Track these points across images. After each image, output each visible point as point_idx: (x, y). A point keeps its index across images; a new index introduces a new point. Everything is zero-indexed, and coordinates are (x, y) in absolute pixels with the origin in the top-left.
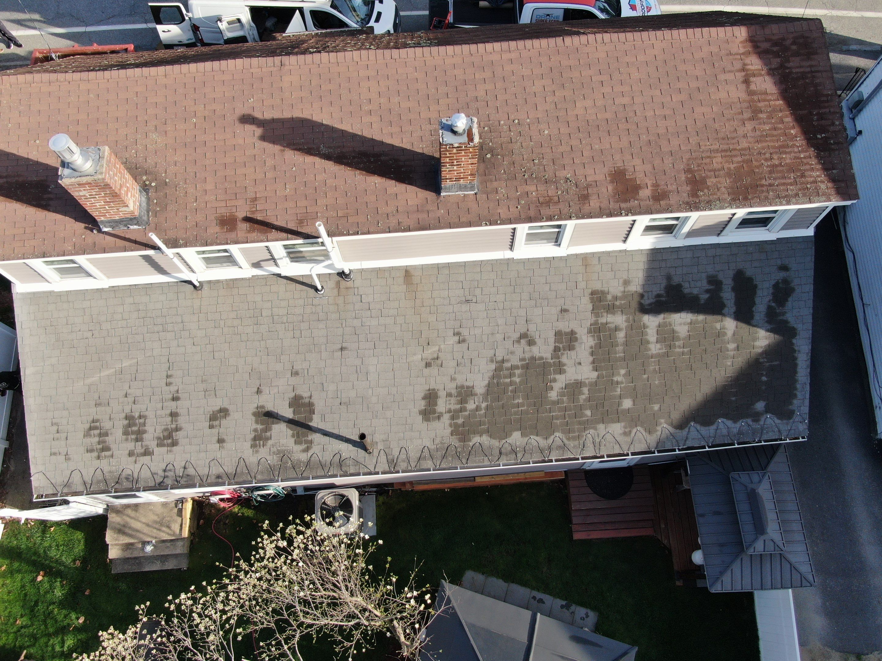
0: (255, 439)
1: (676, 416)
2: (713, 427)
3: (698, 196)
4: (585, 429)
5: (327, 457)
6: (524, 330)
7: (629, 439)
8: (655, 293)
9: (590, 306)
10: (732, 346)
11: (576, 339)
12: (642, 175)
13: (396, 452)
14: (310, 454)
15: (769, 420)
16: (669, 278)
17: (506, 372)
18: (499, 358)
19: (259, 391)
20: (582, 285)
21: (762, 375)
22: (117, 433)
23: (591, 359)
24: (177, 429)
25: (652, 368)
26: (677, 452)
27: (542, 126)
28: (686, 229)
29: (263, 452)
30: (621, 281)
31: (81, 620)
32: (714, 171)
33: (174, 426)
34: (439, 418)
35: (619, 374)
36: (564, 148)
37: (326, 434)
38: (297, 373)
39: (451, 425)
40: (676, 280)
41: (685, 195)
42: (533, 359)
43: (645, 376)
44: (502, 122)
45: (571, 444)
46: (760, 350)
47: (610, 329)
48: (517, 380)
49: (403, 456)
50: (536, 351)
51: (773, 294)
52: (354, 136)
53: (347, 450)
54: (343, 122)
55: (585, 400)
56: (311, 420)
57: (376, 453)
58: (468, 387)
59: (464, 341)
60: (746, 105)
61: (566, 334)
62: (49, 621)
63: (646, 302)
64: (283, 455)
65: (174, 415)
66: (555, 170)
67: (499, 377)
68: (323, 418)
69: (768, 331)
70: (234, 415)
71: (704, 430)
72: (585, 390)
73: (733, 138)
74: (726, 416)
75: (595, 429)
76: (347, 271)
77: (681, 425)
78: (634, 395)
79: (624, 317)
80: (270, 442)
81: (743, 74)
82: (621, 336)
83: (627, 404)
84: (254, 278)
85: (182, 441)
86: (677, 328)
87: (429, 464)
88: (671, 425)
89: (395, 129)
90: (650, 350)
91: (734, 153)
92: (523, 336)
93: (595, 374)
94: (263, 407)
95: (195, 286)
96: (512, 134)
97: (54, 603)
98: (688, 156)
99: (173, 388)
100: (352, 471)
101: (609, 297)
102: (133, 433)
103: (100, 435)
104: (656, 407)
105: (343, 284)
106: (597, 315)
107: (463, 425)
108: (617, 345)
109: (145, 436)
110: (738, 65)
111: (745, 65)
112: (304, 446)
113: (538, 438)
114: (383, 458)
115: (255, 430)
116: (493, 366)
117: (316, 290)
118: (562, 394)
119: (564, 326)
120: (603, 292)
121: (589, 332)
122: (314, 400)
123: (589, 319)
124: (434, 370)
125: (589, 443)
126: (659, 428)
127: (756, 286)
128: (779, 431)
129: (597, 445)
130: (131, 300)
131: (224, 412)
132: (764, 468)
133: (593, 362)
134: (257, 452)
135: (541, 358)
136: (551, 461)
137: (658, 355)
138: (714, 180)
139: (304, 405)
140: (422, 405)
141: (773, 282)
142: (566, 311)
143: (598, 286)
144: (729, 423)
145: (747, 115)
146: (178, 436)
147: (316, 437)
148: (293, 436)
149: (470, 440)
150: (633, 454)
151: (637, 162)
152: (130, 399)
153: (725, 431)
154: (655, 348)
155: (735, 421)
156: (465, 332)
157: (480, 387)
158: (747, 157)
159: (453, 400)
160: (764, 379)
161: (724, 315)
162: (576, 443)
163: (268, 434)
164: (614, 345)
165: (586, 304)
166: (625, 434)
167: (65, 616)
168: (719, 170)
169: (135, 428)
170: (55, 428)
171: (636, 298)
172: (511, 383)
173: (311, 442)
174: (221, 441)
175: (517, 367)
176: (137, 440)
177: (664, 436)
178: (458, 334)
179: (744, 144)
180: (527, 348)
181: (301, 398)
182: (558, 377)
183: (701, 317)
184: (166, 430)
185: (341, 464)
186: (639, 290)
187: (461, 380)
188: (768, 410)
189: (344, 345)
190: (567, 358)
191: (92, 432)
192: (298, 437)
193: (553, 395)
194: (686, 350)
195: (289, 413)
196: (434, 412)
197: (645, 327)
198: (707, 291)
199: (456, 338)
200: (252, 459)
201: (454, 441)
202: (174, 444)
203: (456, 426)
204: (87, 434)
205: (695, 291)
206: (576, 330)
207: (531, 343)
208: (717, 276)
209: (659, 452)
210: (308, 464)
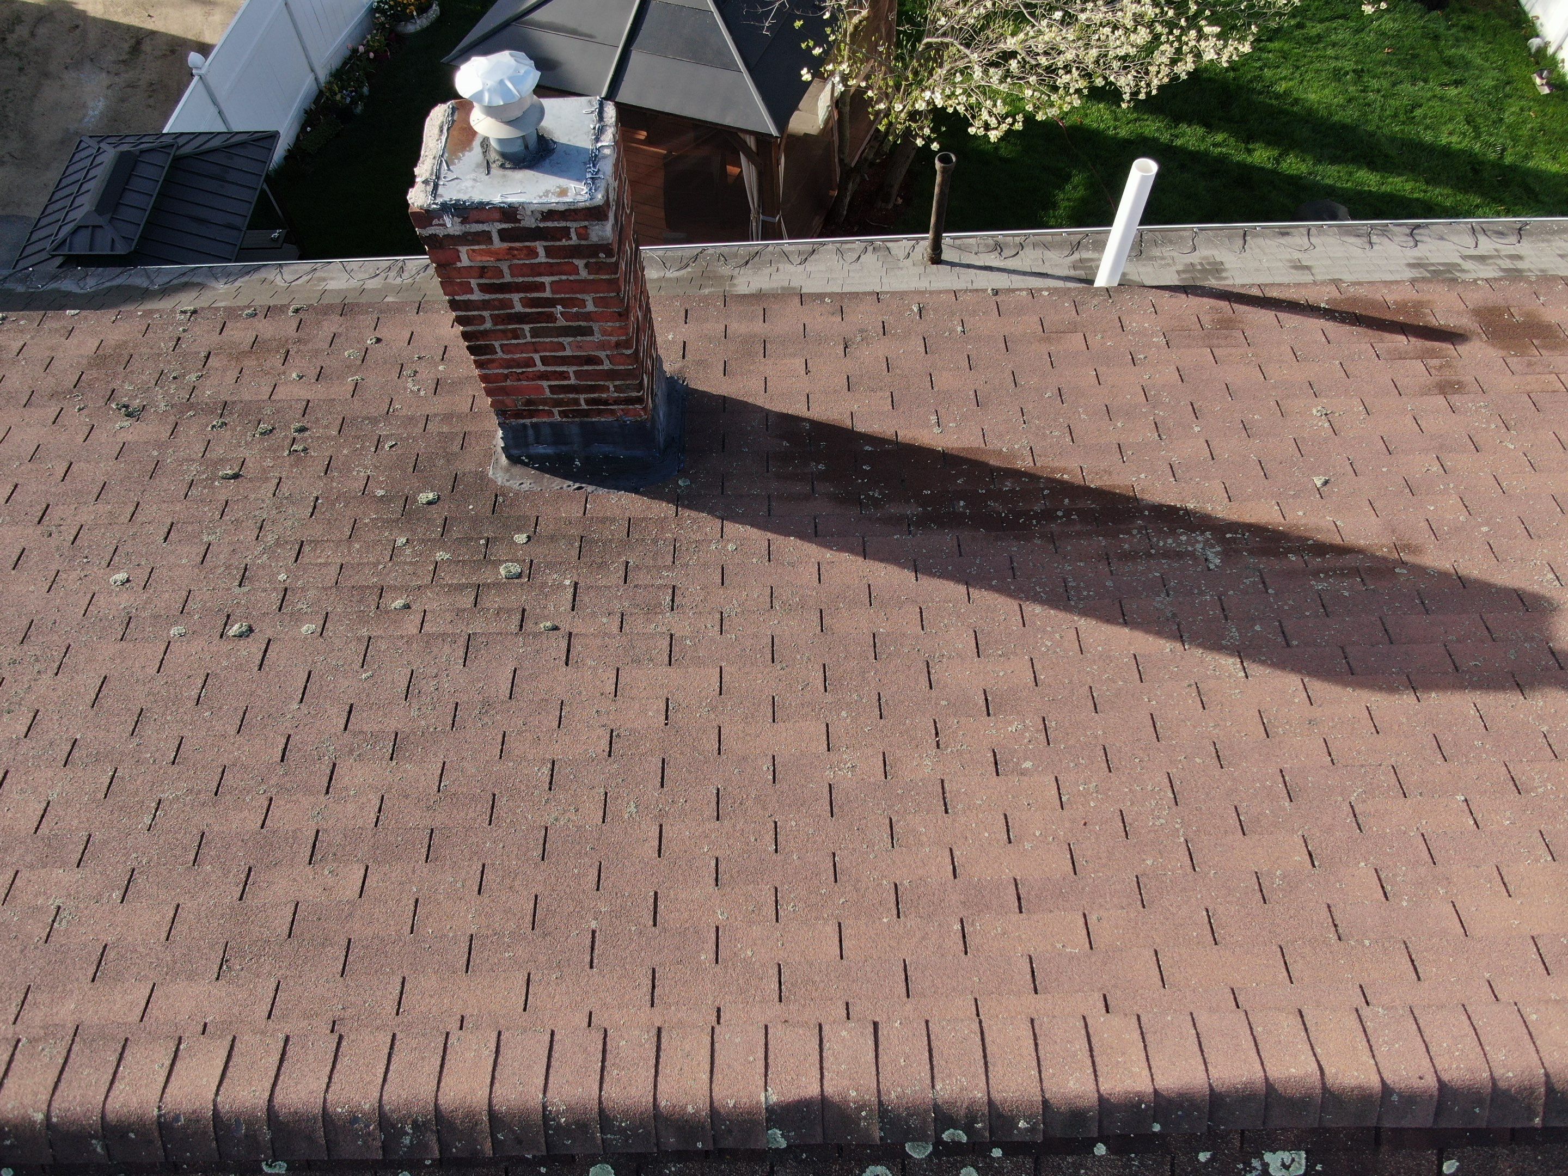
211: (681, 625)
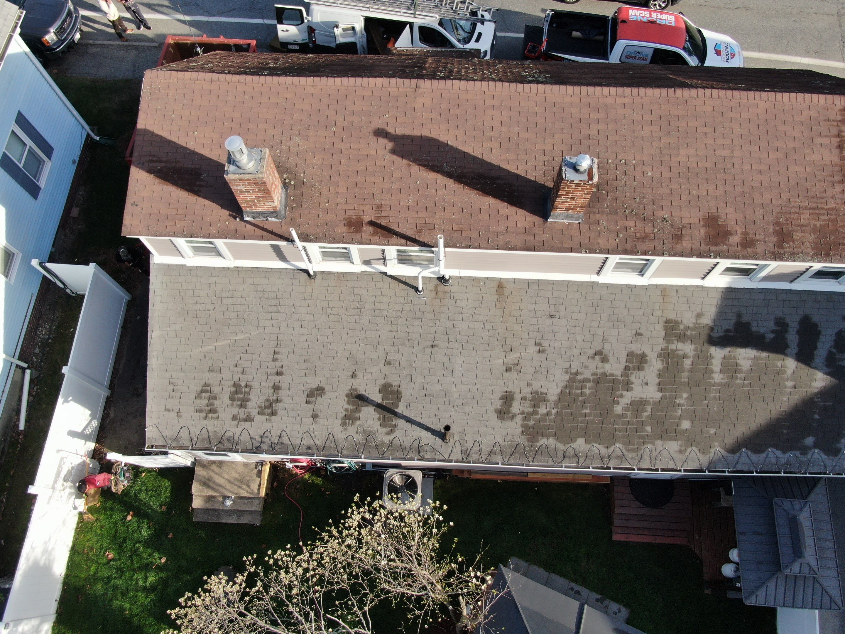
0: (345, 418)
1: (730, 441)
2: (764, 455)
3: (783, 248)
4: (644, 443)
5: (407, 441)
6: (599, 348)
7: (683, 457)
8: (724, 328)
9: (663, 333)
10: (790, 384)
11: (646, 362)
12: (733, 222)
13: (470, 445)
14: (392, 437)
15: (817, 454)
16: (739, 315)
17: (579, 384)
18: (574, 371)
19: (354, 376)
20: (658, 313)
21: (815, 413)
22: (225, 398)
23: (657, 380)
24: (278, 401)
25: (712, 395)
26: (727, 474)
27: (646, 168)
28: (763, 274)
29: (351, 431)
30: (694, 314)
31: (163, 560)
32: (801, 226)
33: (275, 398)
34: (512, 418)
35: (681, 397)
36: (665, 191)
37: (409, 420)
38: (389, 363)
39: (522, 426)
40: (746, 318)
41: (772, 245)
42: (604, 374)
43: (706, 402)
44: (610, 161)
45: (629, 455)
46: (816, 391)
47: (678, 356)
48: (587, 392)
49: (476, 449)
50: (608, 368)
51: (835, 340)
52: (474, 159)
53: (426, 437)
54: (467, 145)
55: (647, 417)
56: (397, 407)
57: (451, 443)
58: (542, 393)
59: (543, 351)
60: (837, 168)
61: (638, 355)
62: (134, 557)
63: (715, 335)
64: (369, 435)
65: (276, 388)
66: (654, 209)
67: (571, 387)
68: (408, 406)
69: (825, 373)
70: (329, 395)
71: (754, 457)
72: (649, 408)
73: (822, 198)
74: (776, 446)
75: (653, 444)
76: (447, 277)
77: (734, 450)
78: (693, 417)
79: (693, 347)
80: (358, 422)
81: (838, 140)
82: (688, 362)
83: (686, 425)
84: (363, 273)
85: (281, 412)
86: (741, 362)
87: (498, 458)
88: (724, 448)
89: (512, 156)
90: (713, 378)
91: (821, 211)
92: (598, 353)
93: (660, 395)
94: (355, 390)
95: (309, 275)
96: (618, 172)
97: (140, 542)
98: (778, 209)
99: (278, 364)
100: (428, 457)
101: (682, 327)
102: (238, 399)
103: (210, 398)
104: (712, 431)
105: (442, 288)
106: (668, 342)
107: (533, 427)
108: (683, 371)
109: (248, 403)
110: (834, 131)
111: (840, 131)
112: (388, 429)
113: (599, 446)
114: (458, 448)
115: (347, 410)
116: (567, 377)
117: (417, 290)
118: (626, 409)
119: (636, 348)
120: (676, 322)
121: (659, 356)
122: (402, 389)
123: (659, 344)
124: (513, 375)
125: (646, 458)
126: (712, 450)
127: (819, 333)
128: (825, 466)
129: (653, 459)
130: (251, 281)
131: (320, 391)
132: (805, 497)
133: (659, 384)
134: (346, 429)
135: (612, 375)
136: (609, 468)
137: (720, 384)
138: (799, 234)
139: (392, 392)
140: (498, 404)
141: (836, 330)
142: (640, 335)
143: (672, 316)
144: (779, 453)
145: (837, 178)
146: (278, 407)
147: (400, 423)
148: (379, 419)
149: (538, 441)
150: (685, 471)
151: (730, 210)
152: (240, 369)
153: (773, 460)
154: (718, 378)
155: (784, 452)
156: (545, 343)
157: (553, 393)
158: (833, 217)
159: (527, 403)
160: (816, 417)
161: (786, 355)
162: (635, 454)
163: (357, 415)
164: (680, 370)
165: (659, 331)
166: (680, 452)
167: (150, 555)
168: (806, 226)
169: (240, 396)
170: (171, 387)
171: (706, 331)
172: (582, 394)
173: (395, 426)
174: (315, 416)
175: (589, 380)
176: (241, 406)
177: (716, 457)
178: (539, 344)
179: (831, 204)
180: (600, 364)
181: (391, 386)
182: (625, 393)
183: (764, 354)
184: (267, 400)
185: (419, 449)
186: (710, 323)
187: (536, 386)
188: (816, 445)
189: (435, 343)
190: (635, 378)
191: (203, 395)
192: (384, 420)
193: (618, 409)
194: (746, 382)
195: (378, 398)
196: (509, 413)
197: (711, 357)
198: (773, 331)
199: (537, 348)
200: (340, 435)
201: (524, 441)
202: (274, 413)
203: (527, 427)
204: (198, 396)
205: (762, 331)
206: (647, 353)
207: (604, 360)
208: (784, 318)
209: (709, 471)
210: (390, 445)
211: (543, 158)
